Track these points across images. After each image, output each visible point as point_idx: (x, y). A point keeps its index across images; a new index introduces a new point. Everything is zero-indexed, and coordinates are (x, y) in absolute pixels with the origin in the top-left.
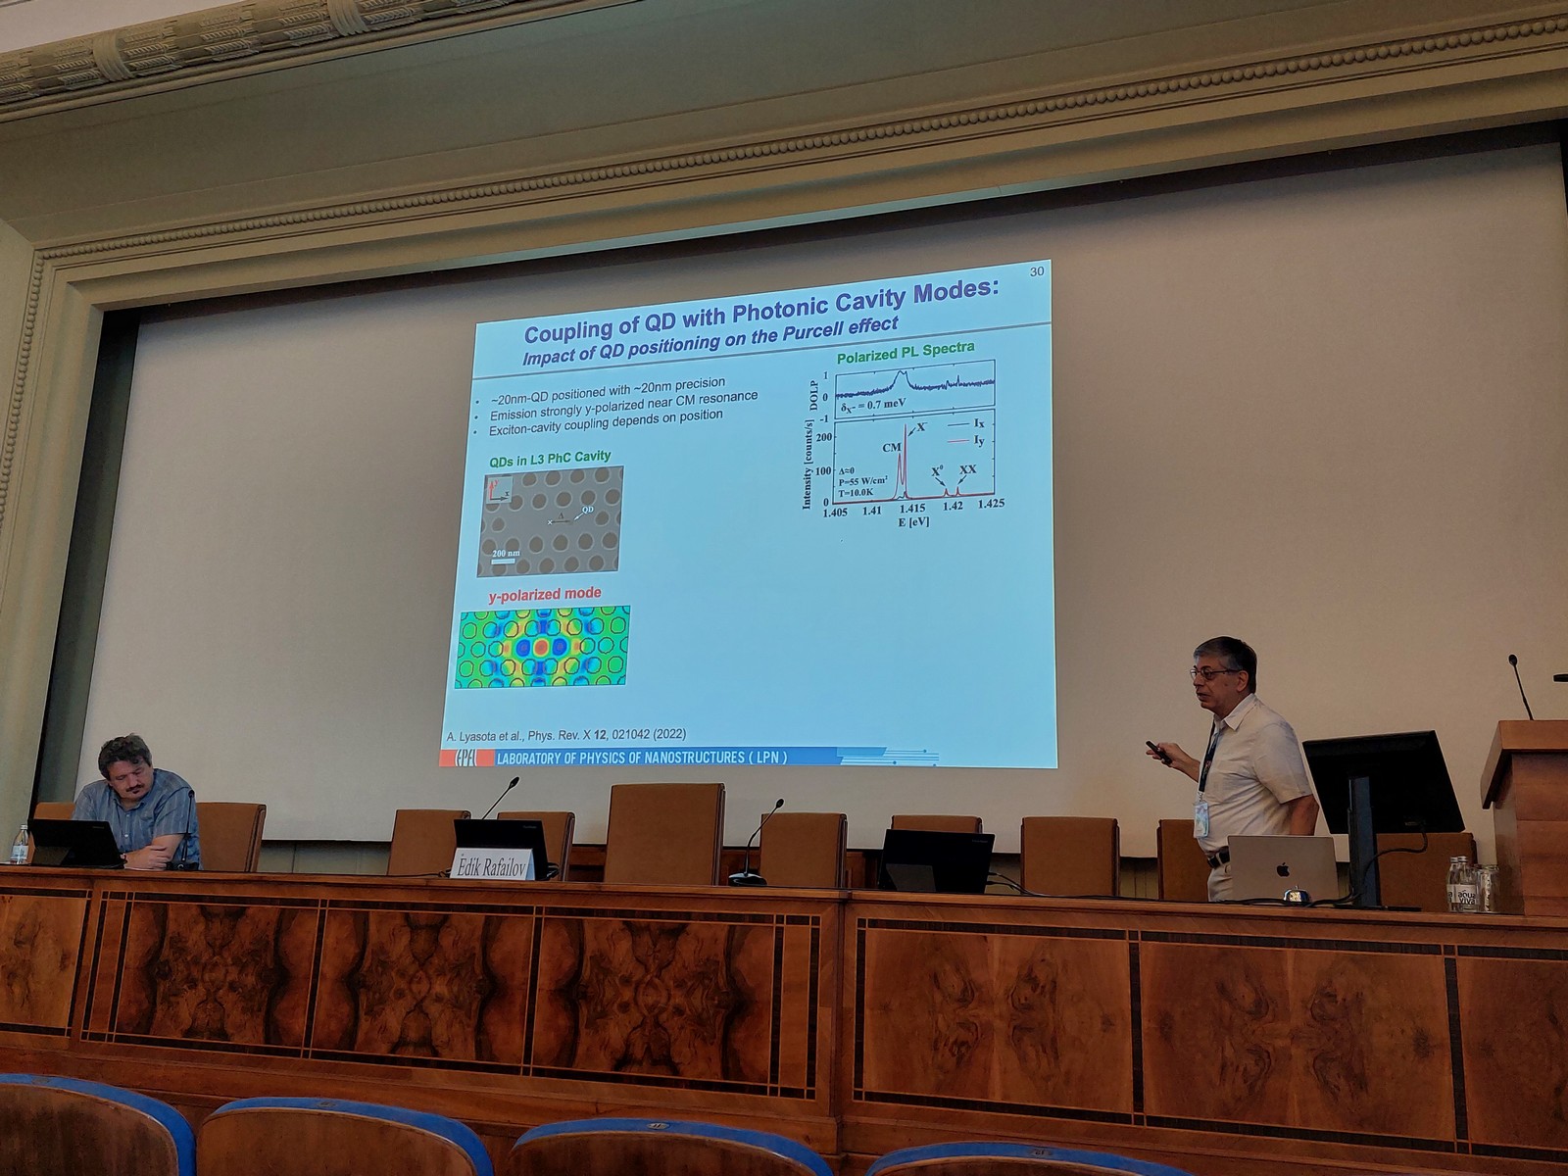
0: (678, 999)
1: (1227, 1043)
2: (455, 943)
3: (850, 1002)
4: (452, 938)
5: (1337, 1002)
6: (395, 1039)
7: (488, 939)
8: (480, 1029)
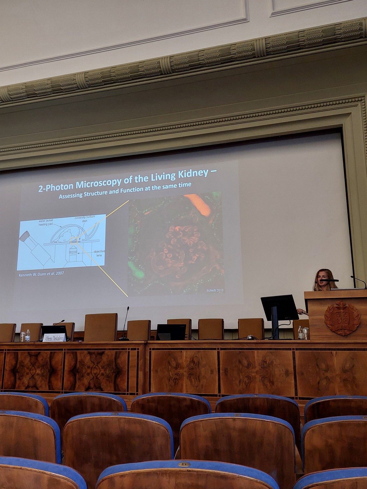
0: (102, 371)
1: (241, 375)
2: (42, 359)
3: (148, 370)
4: (41, 358)
5: (267, 363)
6: (27, 386)
7: (51, 358)
8: (50, 382)
